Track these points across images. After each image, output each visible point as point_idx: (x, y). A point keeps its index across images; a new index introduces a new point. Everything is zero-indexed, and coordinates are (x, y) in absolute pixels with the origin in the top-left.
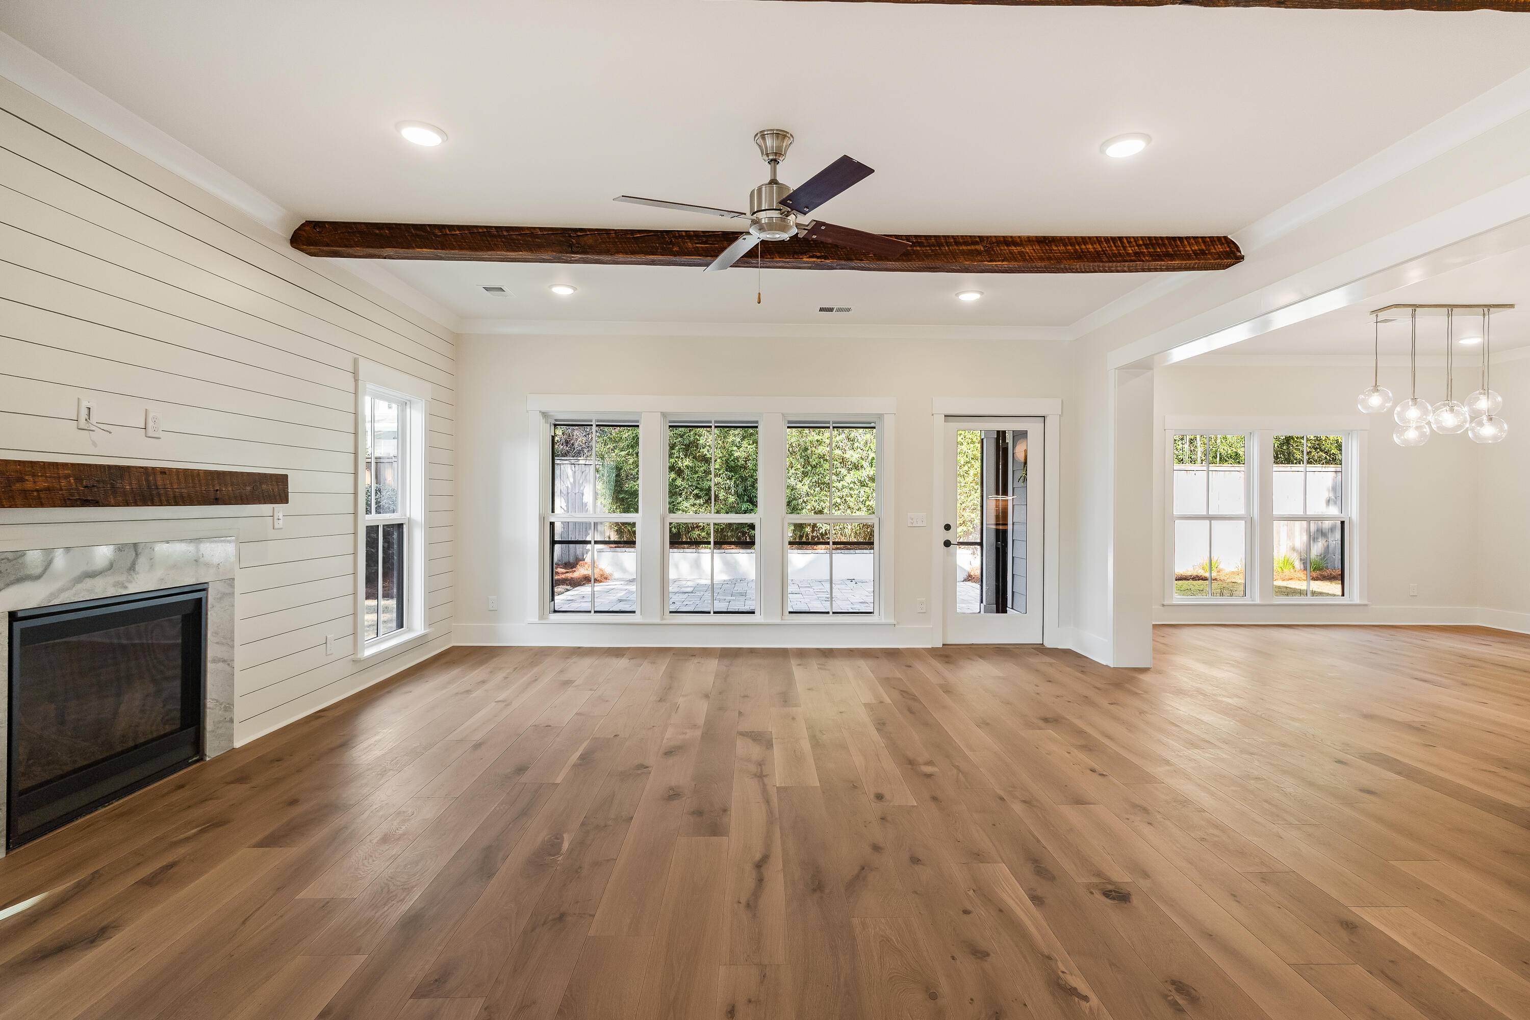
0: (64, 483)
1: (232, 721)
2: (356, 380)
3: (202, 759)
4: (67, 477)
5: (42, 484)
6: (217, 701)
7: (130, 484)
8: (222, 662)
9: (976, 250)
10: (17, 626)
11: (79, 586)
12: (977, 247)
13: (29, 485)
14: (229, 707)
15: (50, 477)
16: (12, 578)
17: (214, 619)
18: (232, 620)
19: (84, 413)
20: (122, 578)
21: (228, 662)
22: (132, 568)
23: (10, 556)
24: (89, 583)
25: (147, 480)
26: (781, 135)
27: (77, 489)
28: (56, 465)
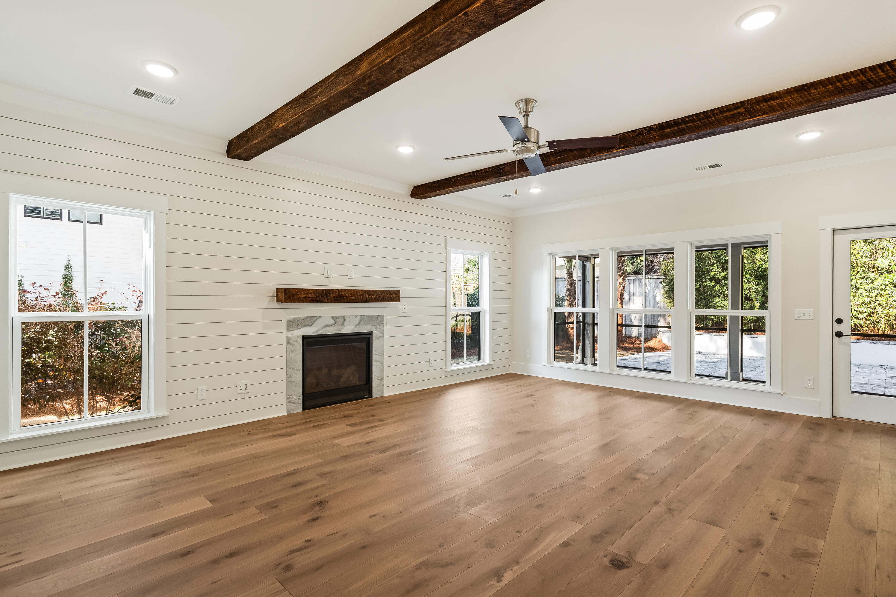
0: (310, 295)
1: (383, 385)
2: (446, 248)
3: (371, 397)
4: (311, 293)
5: (304, 296)
6: (377, 377)
7: (333, 295)
8: (379, 362)
9: (738, 113)
10: (305, 340)
11: (324, 329)
12: (739, 110)
13: (299, 296)
14: (382, 380)
15: (306, 293)
16: (304, 325)
17: (375, 345)
18: (383, 346)
19: (326, 272)
20: (339, 327)
21: (382, 363)
22: (343, 324)
23: (302, 318)
24: (328, 328)
25: (339, 294)
26: (527, 101)
27: (314, 297)
28: (308, 289)
